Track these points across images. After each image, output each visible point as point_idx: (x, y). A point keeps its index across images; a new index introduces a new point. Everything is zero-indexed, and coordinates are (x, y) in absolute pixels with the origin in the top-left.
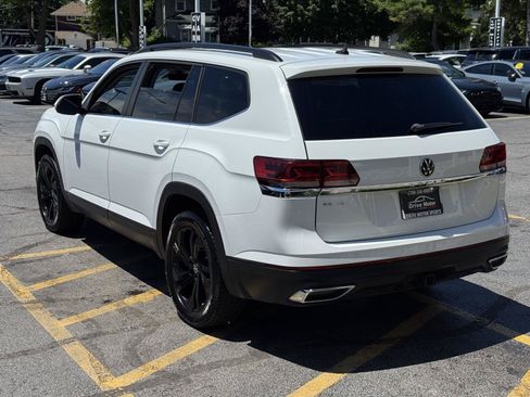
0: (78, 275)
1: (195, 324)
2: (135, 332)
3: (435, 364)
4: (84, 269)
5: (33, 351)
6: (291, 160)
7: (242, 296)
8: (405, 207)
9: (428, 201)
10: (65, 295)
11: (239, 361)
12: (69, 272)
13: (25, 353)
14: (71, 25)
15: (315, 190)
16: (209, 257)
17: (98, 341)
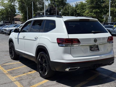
0: (18, 68)
1: (44, 77)
2: (30, 79)
3: (98, 85)
4: (19, 67)
5: (7, 83)
6: (65, 38)
7: (55, 70)
8: (91, 50)
9: (96, 48)
10: (15, 72)
11: (54, 85)
12: (16, 67)
13: (5, 83)
14: (18, 20)
15: (70, 45)
16: (47, 62)
17: (22, 81)
